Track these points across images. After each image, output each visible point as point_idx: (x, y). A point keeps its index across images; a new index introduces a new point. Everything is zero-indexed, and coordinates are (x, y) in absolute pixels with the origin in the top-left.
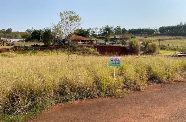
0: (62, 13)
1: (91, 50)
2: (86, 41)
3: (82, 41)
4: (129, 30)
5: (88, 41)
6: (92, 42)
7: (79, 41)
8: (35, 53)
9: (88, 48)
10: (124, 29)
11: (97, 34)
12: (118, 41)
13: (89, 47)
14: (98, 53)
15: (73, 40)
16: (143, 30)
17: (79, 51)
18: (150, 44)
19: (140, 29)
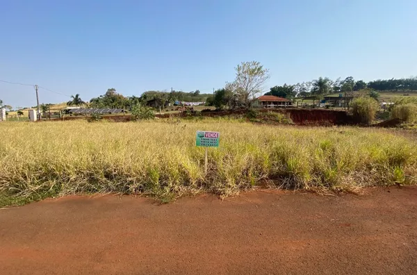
0: (241, 65)
1: (280, 116)
2: (280, 103)
3: (275, 103)
4: (371, 83)
5: (284, 103)
6: (290, 104)
7: (270, 103)
8: (201, 119)
9: (275, 113)
10: (361, 81)
11: (309, 91)
12: (343, 101)
13: (277, 111)
14: (291, 121)
15: (261, 103)
16: (400, 82)
17: (260, 117)
18: (399, 106)
19: (395, 81)
